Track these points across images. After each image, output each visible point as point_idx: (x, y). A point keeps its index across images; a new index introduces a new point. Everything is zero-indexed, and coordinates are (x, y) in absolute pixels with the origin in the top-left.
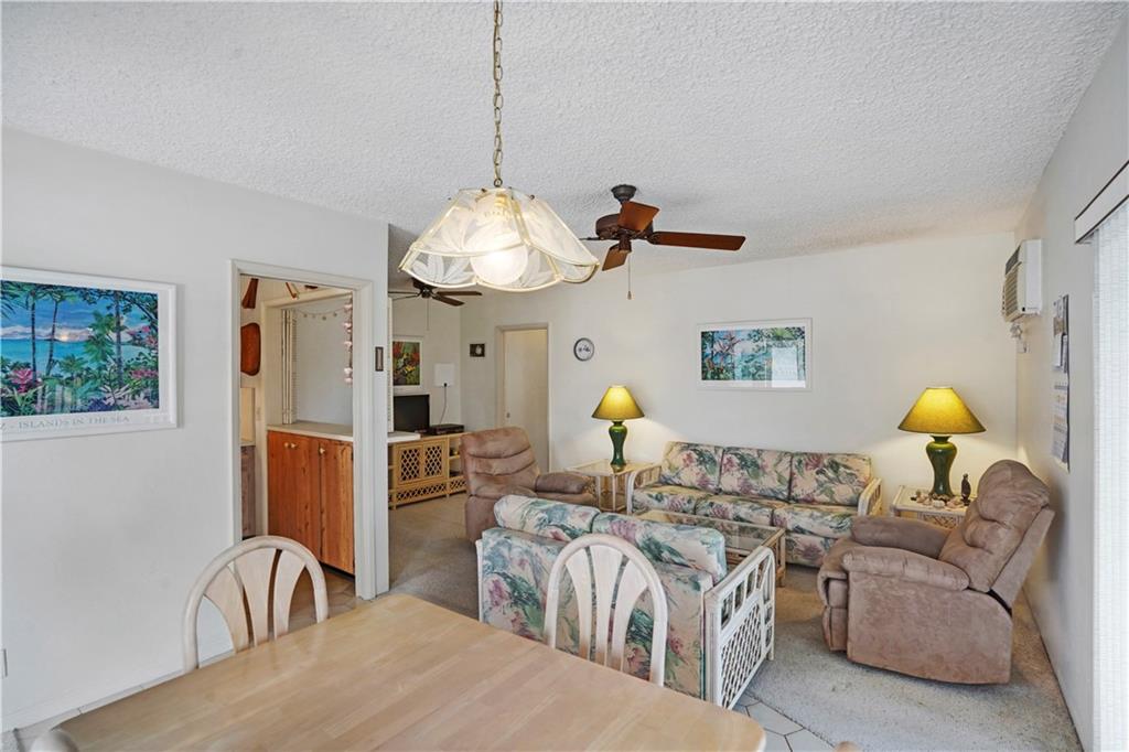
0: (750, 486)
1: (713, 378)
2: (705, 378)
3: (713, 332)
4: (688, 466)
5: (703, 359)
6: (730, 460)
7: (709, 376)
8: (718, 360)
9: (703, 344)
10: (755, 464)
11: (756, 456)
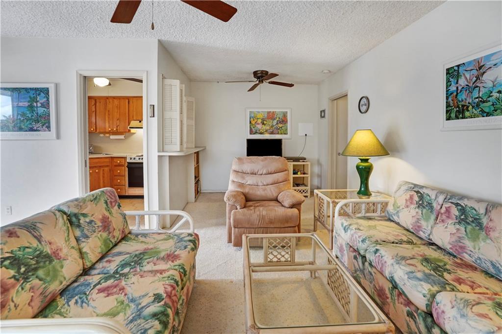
0: (463, 248)
1: (457, 118)
2: (449, 118)
3: (458, 66)
4: (407, 207)
5: (447, 98)
6: (448, 210)
7: (453, 115)
8: (462, 96)
9: (448, 81)
10: (477, 221)
11: (482, 211)
